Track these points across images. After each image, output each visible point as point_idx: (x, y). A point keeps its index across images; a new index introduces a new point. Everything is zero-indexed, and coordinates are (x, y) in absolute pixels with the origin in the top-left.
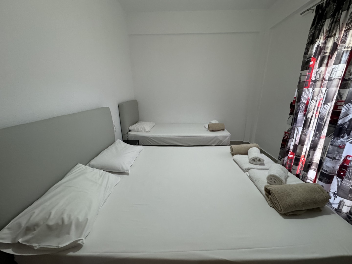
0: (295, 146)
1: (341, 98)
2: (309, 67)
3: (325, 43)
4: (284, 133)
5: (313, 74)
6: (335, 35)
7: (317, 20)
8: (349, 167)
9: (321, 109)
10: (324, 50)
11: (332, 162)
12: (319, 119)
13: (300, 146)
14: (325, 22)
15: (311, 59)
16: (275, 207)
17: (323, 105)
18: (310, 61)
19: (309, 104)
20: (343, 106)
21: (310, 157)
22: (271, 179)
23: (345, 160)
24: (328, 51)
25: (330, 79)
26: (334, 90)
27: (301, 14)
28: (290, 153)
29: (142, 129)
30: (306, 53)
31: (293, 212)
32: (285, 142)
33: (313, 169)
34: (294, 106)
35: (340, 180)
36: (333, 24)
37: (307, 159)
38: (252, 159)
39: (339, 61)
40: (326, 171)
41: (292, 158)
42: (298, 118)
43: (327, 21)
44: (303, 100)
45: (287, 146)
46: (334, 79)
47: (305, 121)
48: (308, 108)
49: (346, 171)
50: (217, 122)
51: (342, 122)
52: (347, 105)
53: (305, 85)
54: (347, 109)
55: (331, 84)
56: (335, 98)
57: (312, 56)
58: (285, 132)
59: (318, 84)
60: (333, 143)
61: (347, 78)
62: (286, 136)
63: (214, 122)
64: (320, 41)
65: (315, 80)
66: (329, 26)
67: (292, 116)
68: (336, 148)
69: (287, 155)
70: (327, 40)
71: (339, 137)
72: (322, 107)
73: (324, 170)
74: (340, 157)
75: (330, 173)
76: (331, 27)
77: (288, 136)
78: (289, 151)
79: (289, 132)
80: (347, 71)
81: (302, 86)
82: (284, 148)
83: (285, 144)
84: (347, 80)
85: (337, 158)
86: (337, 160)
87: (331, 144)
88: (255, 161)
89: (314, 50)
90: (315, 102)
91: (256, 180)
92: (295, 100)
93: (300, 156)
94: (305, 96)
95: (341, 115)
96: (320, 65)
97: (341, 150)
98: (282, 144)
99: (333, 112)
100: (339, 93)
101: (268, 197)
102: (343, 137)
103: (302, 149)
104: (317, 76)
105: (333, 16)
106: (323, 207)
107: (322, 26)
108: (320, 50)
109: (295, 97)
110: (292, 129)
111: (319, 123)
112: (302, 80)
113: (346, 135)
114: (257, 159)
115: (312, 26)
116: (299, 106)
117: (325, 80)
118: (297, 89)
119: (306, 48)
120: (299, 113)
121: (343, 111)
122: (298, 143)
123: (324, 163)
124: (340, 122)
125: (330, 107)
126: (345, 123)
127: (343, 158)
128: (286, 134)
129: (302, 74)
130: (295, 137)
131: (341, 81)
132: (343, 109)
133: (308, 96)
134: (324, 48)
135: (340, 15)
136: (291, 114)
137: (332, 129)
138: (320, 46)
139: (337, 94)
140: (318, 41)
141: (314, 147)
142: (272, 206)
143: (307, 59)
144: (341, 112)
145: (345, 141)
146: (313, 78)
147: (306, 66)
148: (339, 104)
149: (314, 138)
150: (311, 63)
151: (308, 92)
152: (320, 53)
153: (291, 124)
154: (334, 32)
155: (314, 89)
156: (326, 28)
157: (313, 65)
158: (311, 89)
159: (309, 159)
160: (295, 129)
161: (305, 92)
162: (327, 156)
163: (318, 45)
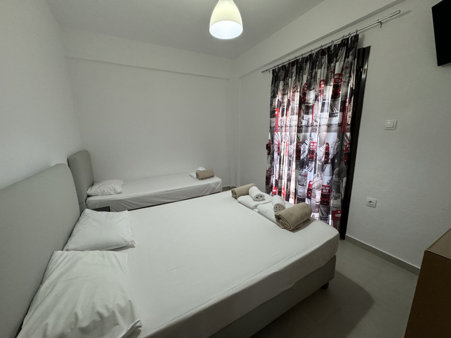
0: (277, 182)
1: (299, 140)
2: (275, 116)
3: (283, 98)
4: (266, 172)
5: (279, 121)
6: (287, 93)
7: (274, 80)
8: (312, 189)
9: (289, 149)
10: (283, 104)
11: (303, 188)
12: (289, 157)
13: (280, 181)
14: (279, 83)
15: (275, 109)
16: (286, 228)
17: (289, 145)
18: (275, 111)
19: (280, 145)
20: (301, 145)
21: (289, 188)
22: (276, 207)
23: (310, 185)
24: (286, 104)
25: (290, 126)
26: (294, 134)
27: (262, 72)
28: (273, 188)
29: (111, 190)
30: (271, 105)
31: (297, 226)
32: (268, 179)
33: (291, 198)
34: (270, 147)
35: (309, 200)
36: (285, 86)
37: (286, 190)
38: (255, 197)
39: (293, 113)
40: (300, 196)
41: (276, 192)
42: (274, 157)
43: (281, 82)
44: (276, 142)
45: (270, 182)
46: (293, 126)
47: (280, 159)
48: (280, 148)
49: (311, 193)
50: (204, 169)
51: (303, 157)
52: (303, 145)
53: (275, 130)
54: (304, 148)
55: (292, 129)
56: (296, 140)
57: (276, 107)
58: (267, 170)
59: (284, 129)
60: (301, 174)
61: (300, 126)
62: (268, 173)
63: (201, 169)
64: (279, 97)
65: (281, 126)
66: (283, 87)
67: (270, 156)
68: (303, 177)
69: (272, 191)
70: (283, 96)
71: (303, 169)
72: (289, 147)
73: (299, 196)
74: (306, 183)
75: (303, 197)
76: (284, 88)
77: (269, 174)
78: (272, 186)
79: (270, 170)
80: (299, 121)
81: (273, 130)
82: (268, 185)
83: (269, 181)
84: (300, 127)
85: (305, 184)
86: (305, 185)
87: (300, 175)
88: (258, 198)
89: (276, 103)
90: (284, 143)
91: (266, 213)
92: (269, 142)
93: (281, 189)
94: (276, 139)
95: (302, 152)
96: (283, 115)
97: (306, 178)
98: (266, 181)
99: (297, 150)
100: (297, 136)
101: (279, 222)
102: (305, 168)
103: (281, 183)
104: (282, 123)
105: (284, 80)
106: (310, 218)
107: (278, 85)
108: (280, 103)
109: (269, 140)
110: (272, 167)
111: (289, 160)
112: (272, 126)
113: (306, 166)
114: (259, 196)
115: (272, 84)
116: (273, 147)
117: (287, 126)
118: (270, 133)
119: (271, 101)
120: (275, 153)
121: (302, 149)
122: (278, 178)
123: (298, 190)
124: (302, 157)
125: (293, 147)
126: (304, 158)
127: (308, 183)
128: (268, 172)
129: (272, 121)
130: (275, 174)
131: (297, 127)
132: (302, 148)
133: (278, 139)
134: (283, 103)
135: (288, 80)
136: (269, 154)
137: (298, 163)
138: (280, 100)
139: (296, 137)
140: (278, 97)
141: (289, 180)
142: (283, 228)
143: (273, 109)
144: (301, 150)
145: (307, 170)
146: (279, 125)
147: (273, 114)
148: (299, 144)
149: (288, 171)
150: (276, 113)
151: (278, 136)
152: (280, 105)
153: (270, 162)
154: (287, 92)
155: (281, 133)
156: (281, 87)
157: (278, 114)
158: (279, 133)
159: (288, 190)
160: (273, 167)
161: (276, 136)
162: (299, 185)
163: (279, 100)
